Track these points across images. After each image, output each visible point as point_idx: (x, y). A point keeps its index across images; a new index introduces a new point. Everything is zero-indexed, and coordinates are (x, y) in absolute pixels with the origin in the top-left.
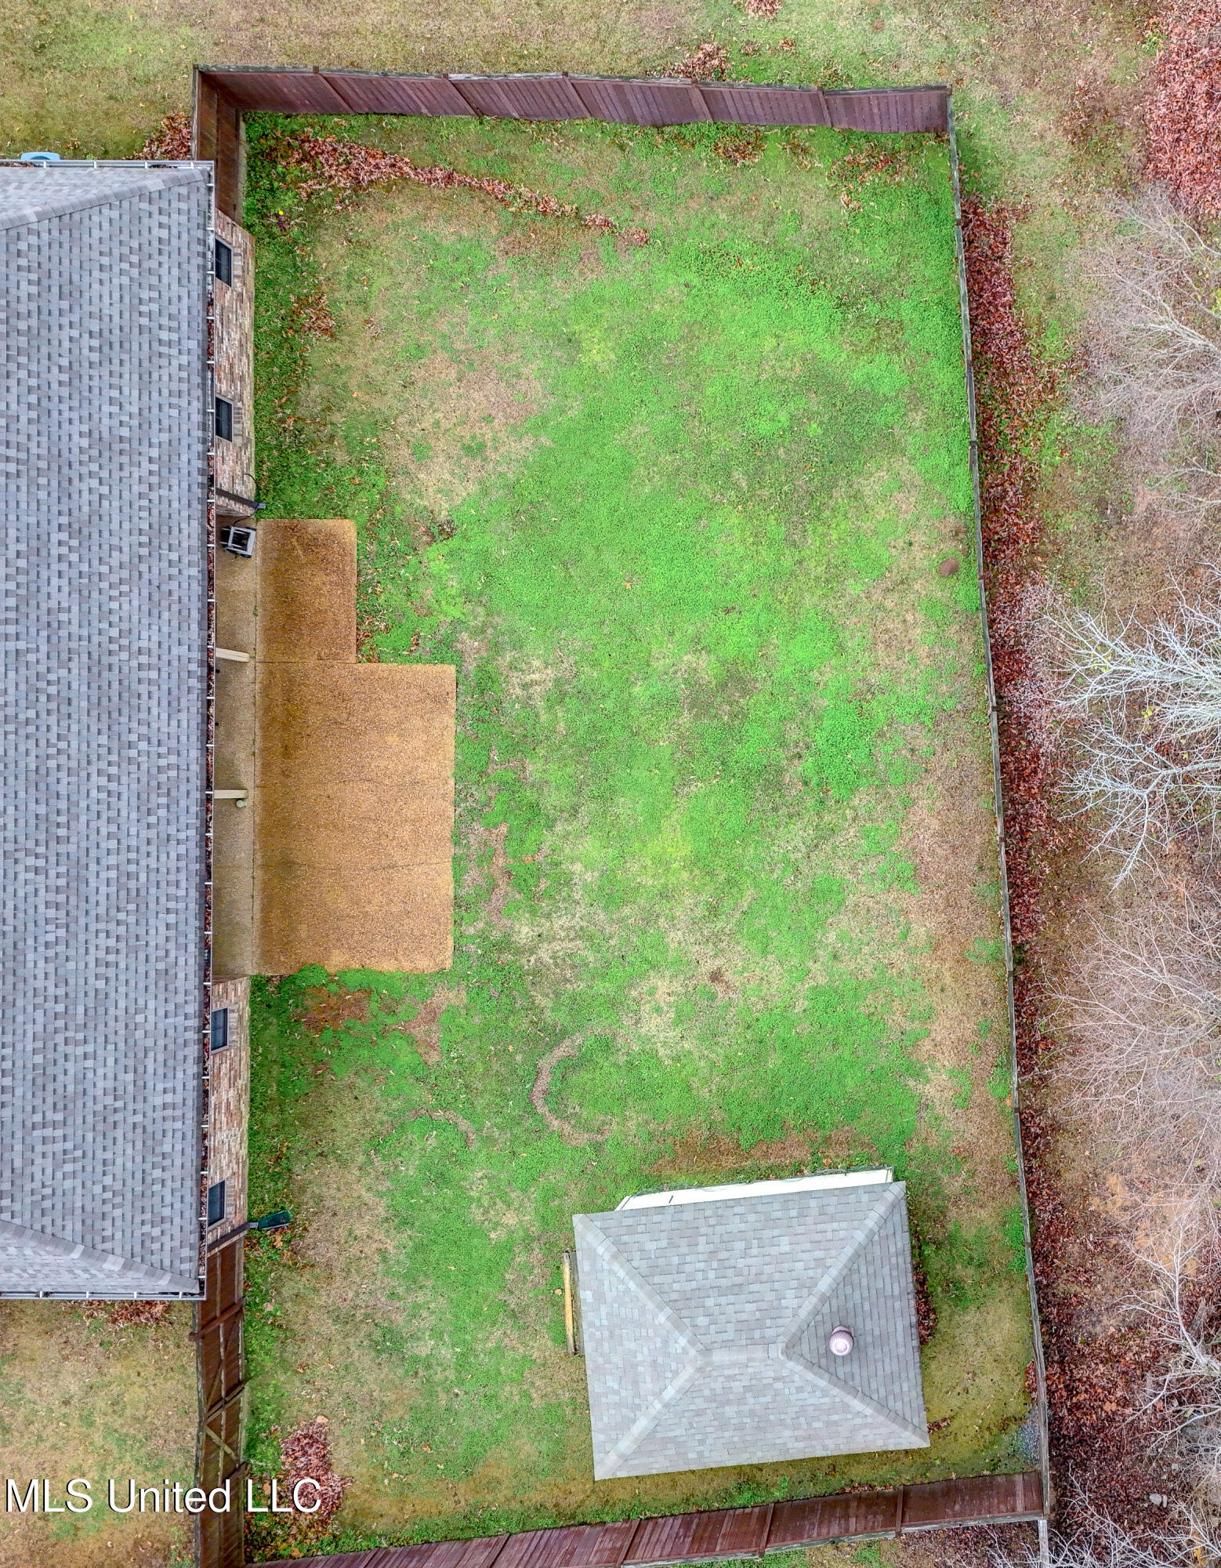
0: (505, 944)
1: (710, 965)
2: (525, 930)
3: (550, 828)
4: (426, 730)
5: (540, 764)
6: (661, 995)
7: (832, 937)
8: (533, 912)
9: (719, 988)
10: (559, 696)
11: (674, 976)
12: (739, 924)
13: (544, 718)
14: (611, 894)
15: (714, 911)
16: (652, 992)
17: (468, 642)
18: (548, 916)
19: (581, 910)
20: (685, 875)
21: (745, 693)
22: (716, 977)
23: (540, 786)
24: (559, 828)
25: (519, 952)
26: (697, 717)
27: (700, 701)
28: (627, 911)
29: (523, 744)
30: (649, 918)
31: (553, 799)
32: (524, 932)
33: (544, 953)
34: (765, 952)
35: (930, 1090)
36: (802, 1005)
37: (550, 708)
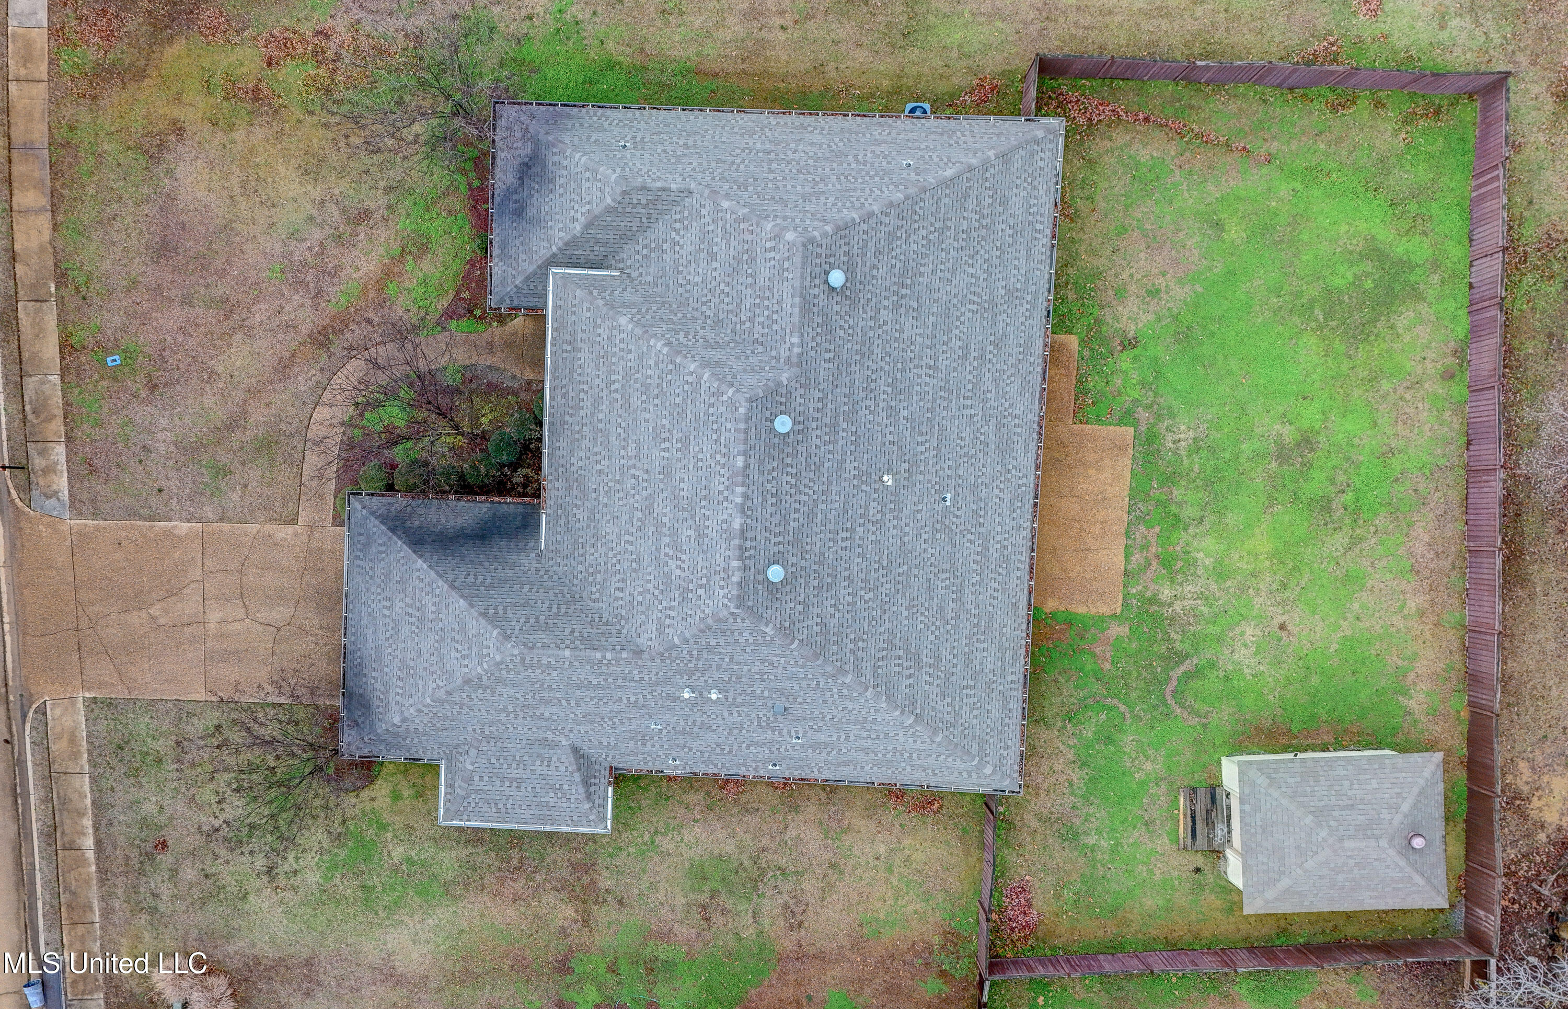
0: (1153, 601)
1: (1279, 619)
2: (1166, 592)
3: (1185, 530)
4: (1113, 468)
5: (1182, 490)
6: (1248, 639)
7: (1356, 606)
8: (1172, 582)
9: (1284, 634)
10: (1196, 447)
11: (1256, 625)
12: (1299, 595)
13: (1186, 461)
14: (1221, 572)
15: (1284, 586)
16: (1243, 634)
17: (1142, 414)
18: (1181, 584)
19: (1201, 582)
20: (1267, 563)
21: (1312, 450)
22: (1282, 627)
23: (1180, 504)
24: (1191, 530)
25: (1162, 605)
26: (1280, 465)
27: (1282, 455)
28: (1229, 583)
29: (1171, 479)
30: (1243, 589)
31: (1189, 512)
32: (1166, 593)
33: (1178, 607)
34: (1314, 613)
35: (1412, 704)
36: (1334, 647)
37: (1189, 456)
